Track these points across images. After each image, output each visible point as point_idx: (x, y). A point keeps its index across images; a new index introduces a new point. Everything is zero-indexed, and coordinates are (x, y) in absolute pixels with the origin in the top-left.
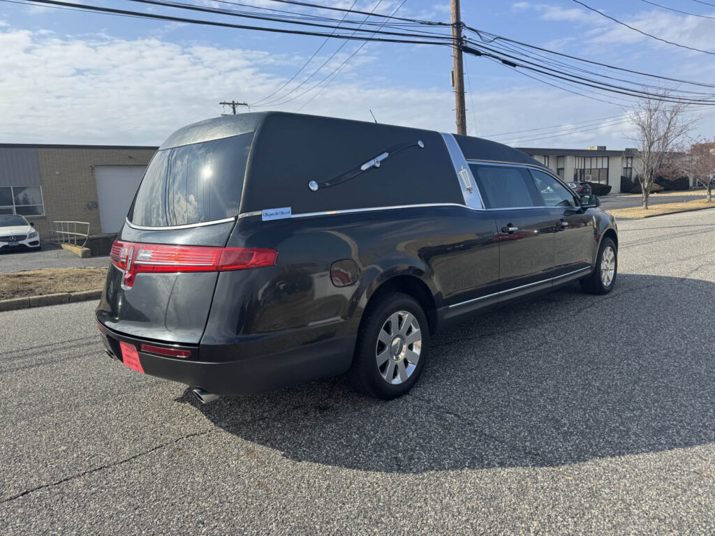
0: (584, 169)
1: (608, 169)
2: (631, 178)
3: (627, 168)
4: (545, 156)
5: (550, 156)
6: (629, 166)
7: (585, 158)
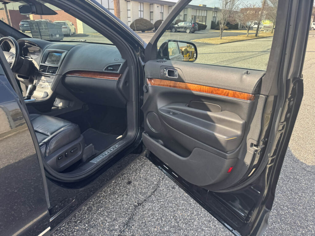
0: (196, 16)
1: (206, 17)
2: (215, 22)
3: (214, 17)
6: (215, 16)
7: (196, 10)
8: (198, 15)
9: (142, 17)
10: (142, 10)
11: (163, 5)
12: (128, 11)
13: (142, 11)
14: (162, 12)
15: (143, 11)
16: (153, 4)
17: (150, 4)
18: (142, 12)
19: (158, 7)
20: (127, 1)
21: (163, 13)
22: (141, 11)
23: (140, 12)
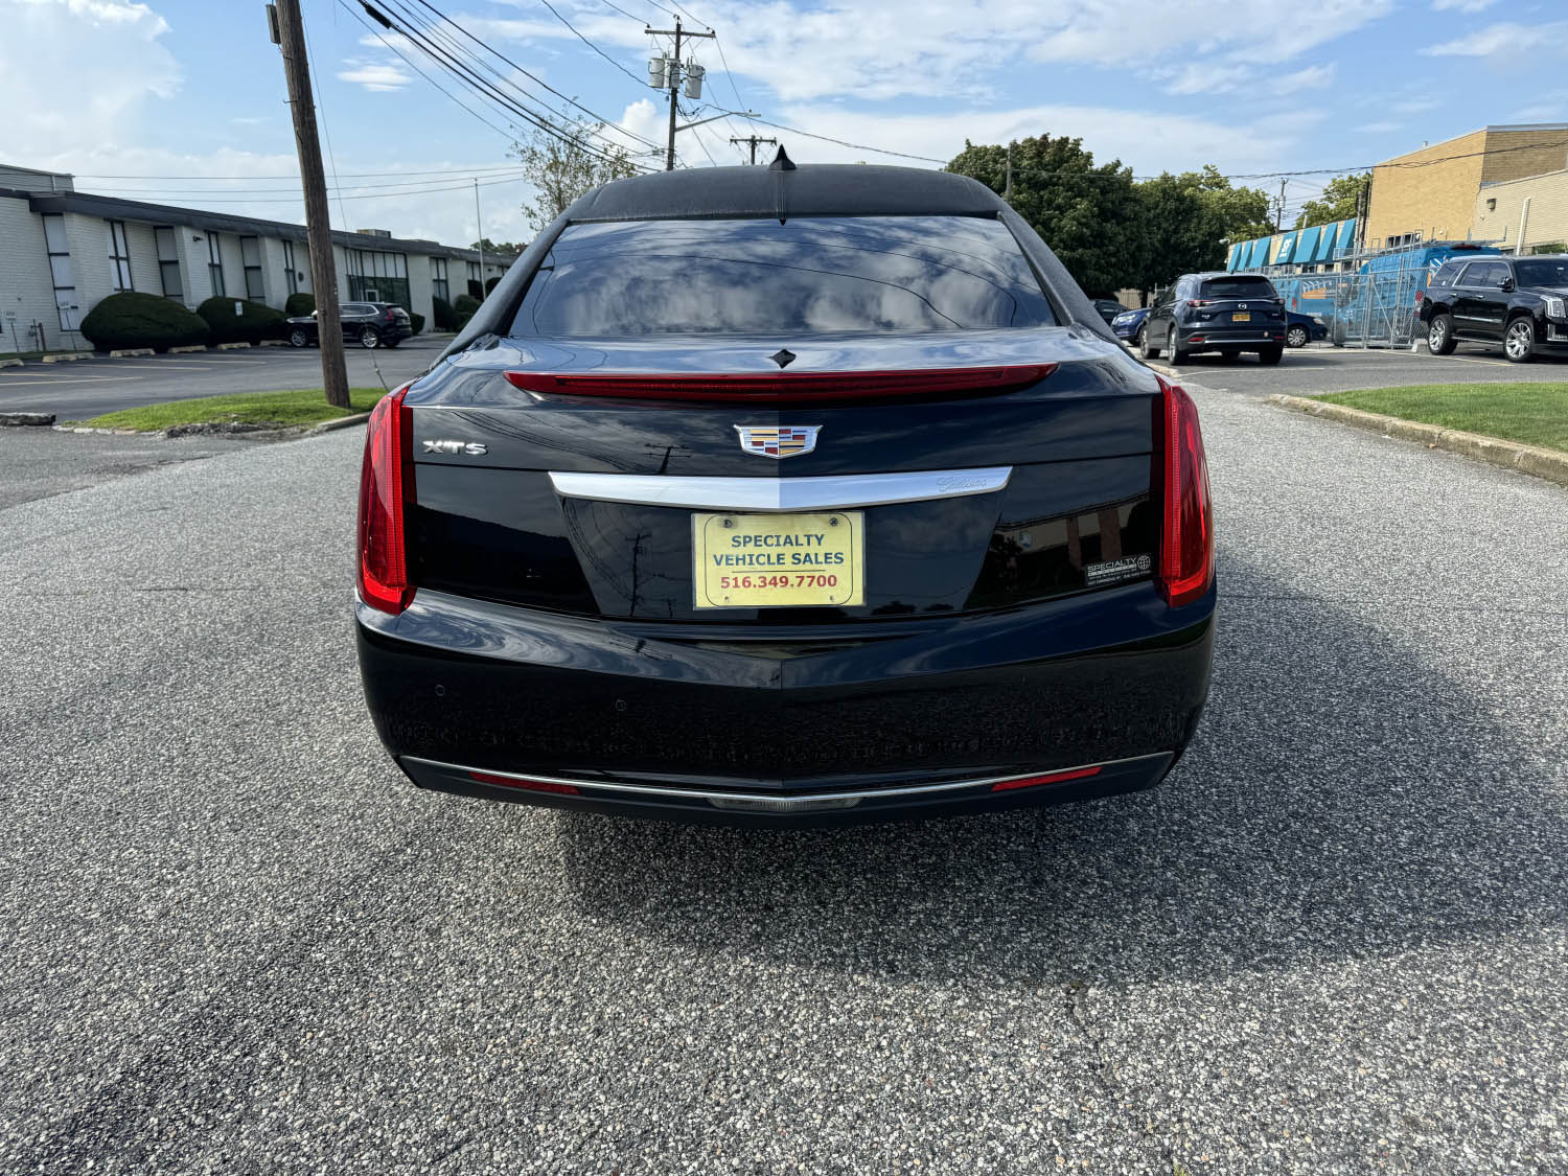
0: (363, 278)
1: (407, 279)
3: (439, 281)
4: (284, 242)
5: (295, 242)
6: (443, 277)
7: (361, 251)
8: (369, 273)
9: (127, 286)
10: (122, 254)
11: (216, 234)
12: (53, 258)
13: (122, 259)
14: (216, 262)
15: (127, 259)
16: (171, 227)
17: (156, 228)
18: (123, 264)
19: (196, 239)
20: (44, 215)
21: (220, 266)
22: (117, 258)
23: (113, 263)
